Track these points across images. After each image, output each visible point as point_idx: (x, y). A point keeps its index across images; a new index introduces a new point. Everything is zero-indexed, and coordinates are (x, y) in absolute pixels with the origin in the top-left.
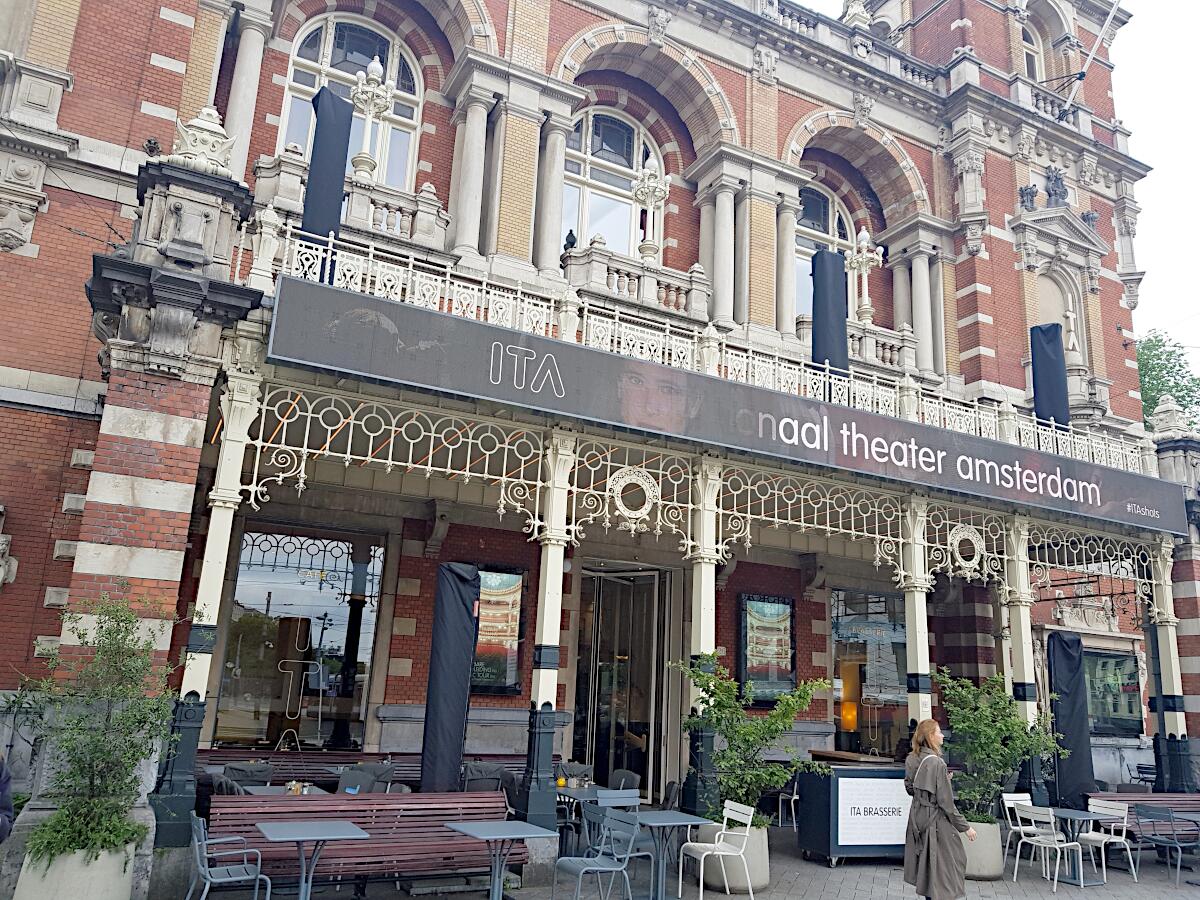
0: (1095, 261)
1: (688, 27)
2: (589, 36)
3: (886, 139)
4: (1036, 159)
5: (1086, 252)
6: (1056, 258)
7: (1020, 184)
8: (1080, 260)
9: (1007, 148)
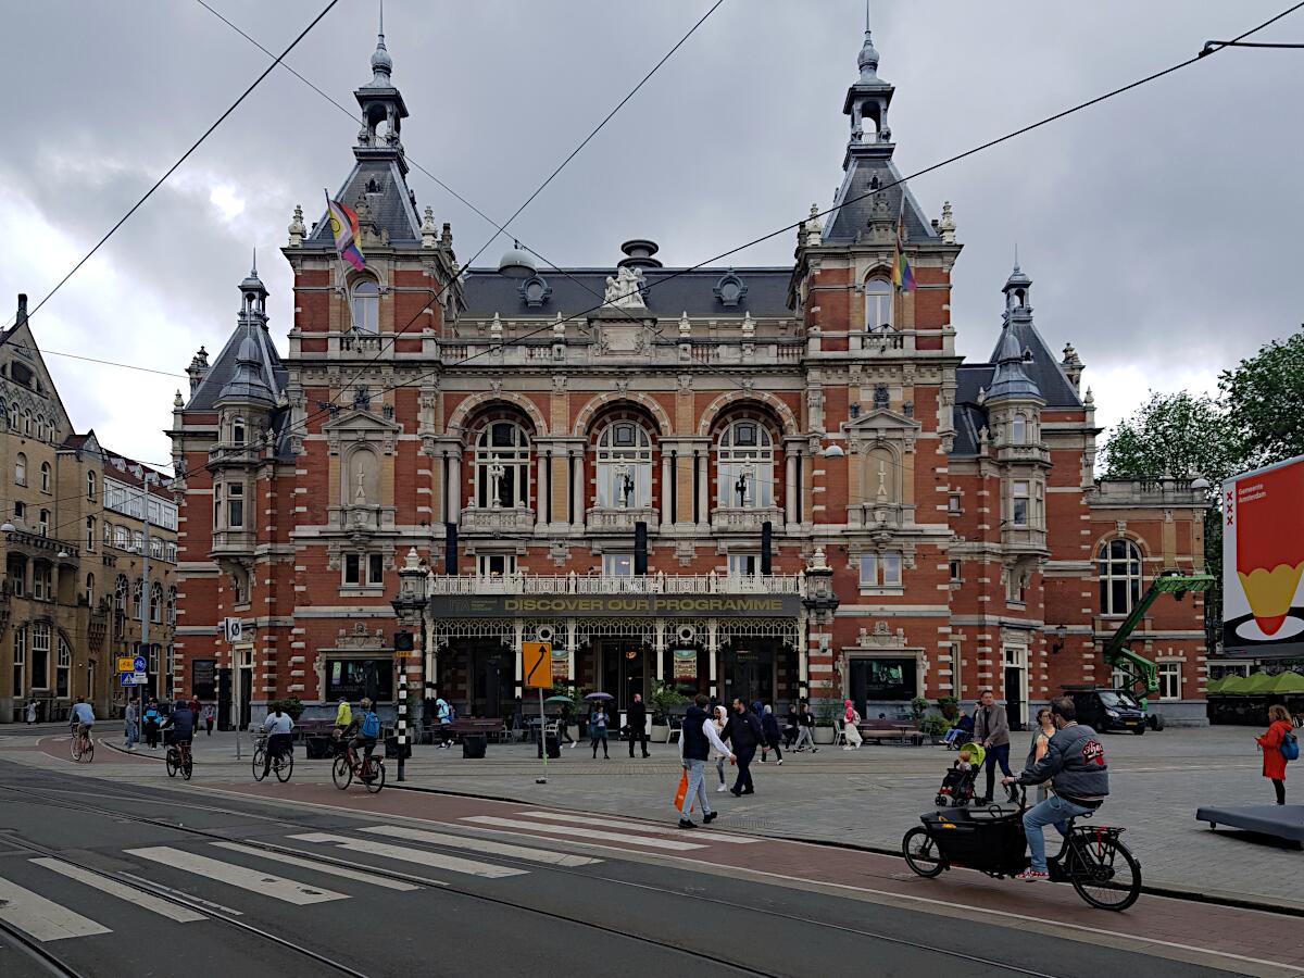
0: (909, 433)
1: (640, 381)
2: (588, 407)
3: (766, 397)
4: (868, 381)
5: (902, 429)
6: (877, 440)
7: (851, 402)
8: (898, 435)
9: (844, 382)
